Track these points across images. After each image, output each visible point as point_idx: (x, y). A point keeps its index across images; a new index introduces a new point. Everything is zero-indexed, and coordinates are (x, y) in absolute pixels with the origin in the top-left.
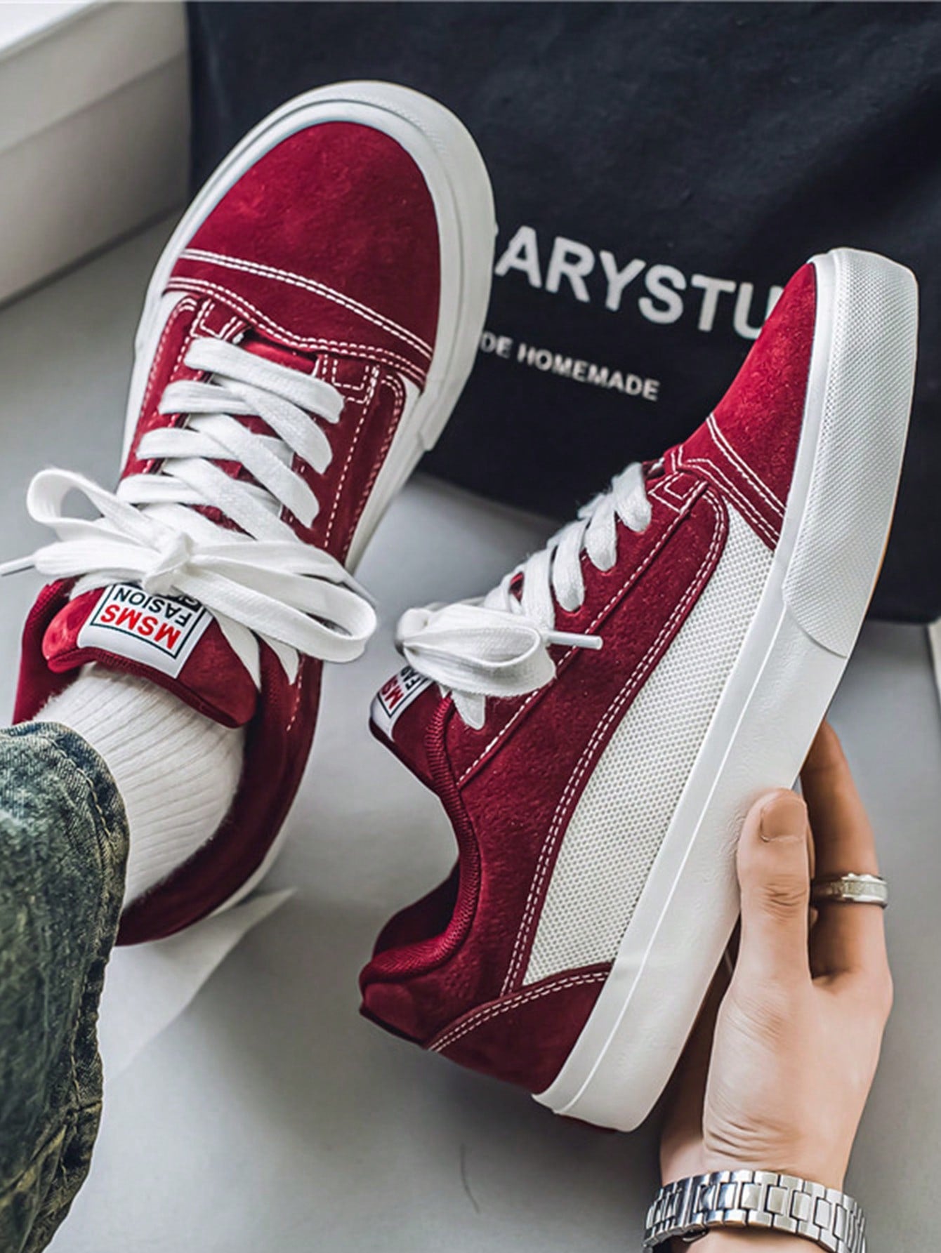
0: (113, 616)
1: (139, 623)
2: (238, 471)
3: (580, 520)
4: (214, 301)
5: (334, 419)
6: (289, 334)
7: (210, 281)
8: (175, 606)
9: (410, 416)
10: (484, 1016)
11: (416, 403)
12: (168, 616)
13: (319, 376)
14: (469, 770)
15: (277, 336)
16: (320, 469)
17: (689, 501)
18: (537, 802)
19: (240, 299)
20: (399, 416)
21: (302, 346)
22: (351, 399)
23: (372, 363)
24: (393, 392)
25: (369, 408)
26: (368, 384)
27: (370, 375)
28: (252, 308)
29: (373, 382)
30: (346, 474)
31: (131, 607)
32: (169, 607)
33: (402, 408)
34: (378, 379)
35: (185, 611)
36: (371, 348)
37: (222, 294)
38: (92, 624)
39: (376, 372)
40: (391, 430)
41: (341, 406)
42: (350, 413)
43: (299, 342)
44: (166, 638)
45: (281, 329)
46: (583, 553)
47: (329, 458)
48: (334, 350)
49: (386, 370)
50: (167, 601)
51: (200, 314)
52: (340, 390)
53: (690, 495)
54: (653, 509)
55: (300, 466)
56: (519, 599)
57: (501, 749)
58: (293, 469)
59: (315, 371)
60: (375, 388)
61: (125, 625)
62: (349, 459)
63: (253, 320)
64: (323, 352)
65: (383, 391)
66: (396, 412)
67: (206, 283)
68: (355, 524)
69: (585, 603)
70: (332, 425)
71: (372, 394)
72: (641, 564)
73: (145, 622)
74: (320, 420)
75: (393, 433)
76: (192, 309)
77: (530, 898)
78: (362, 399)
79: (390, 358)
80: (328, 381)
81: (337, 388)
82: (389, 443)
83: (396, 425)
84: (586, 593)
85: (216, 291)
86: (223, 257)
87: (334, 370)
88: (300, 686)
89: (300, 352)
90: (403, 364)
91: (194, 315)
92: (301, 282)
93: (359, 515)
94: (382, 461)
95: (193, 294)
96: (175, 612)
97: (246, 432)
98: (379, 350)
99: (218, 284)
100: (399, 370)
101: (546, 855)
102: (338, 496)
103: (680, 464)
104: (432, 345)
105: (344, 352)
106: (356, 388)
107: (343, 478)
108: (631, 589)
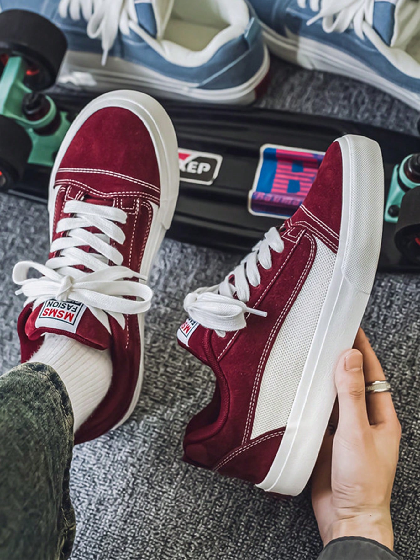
0: (47, 313)
1: (57, 314)
2: (88, 249)
3: (254, 251)
4: (72, 186)
5: (124, 222)
6: (102, 193)
7: (69, 179)
8: (71, 305)
9: (156, 216)
10: (236, 453)
11: (158, 211)
12: (68, 309)
13: (116, 206)
14: (221, 354)
15: (98, 195)
16: (121, 242)
17: (299, 238)
18: (250, 364)
19: (81, 183)
20: (152, 217)
21: (108, 196)
22: (130, 213)
23: (136, 198)
24: (147, 208)
25: (137, 216)
26: (136, 206)
27: (136, 203)
28: (86, 186)
29: (138, 205)
30: (133, 243)
31: (54, 308)
32: (69, 306)
33: (152, 214)
34: (140, 204)
35: (75, 306)
36: (135, 192)
37: (74, 183)
38: (40, 317)
39: (138, 201)
40: (149, 224)
41: (126, 217)
42: (130, 219)
43: (106, 195)
44: (68, 318)
45: (99, 192)
46: (258, 263)
47: (124, 237)
48: (120, 195)
49: (142, 200)
50: (67, 304)
51: (67, 192)
52: (125, 211)
53: (299, 236)
54: (285, 243)
55: (113, 243)
56: (234, 285)
57: (233, 344)
58: (110, 244)
59: (114, 205)
60: (139, 208)
61: (52, 315)
62: (133, 237)
63: (87, 190)
64: (115, 197)
65: (142, 208)
66: (150, 216)
67: (68, 180)
68: (140, 263)
69: (261, 282)
70: (123, 225)
71: (138, 210)
72: (282, 265)
73: (59, 313)
74: (118, 224)
75: (150, 224)
76: (63, 191)
77: (251, 403)
78: (134, 212)
79: (143, 195)
80: (120, 208)
81: (124, 210)
82: (149, 229)
83: (151, 221)
84: (261, 279)
85: (72, 182)
86: (73, 169)
87: (121, 203)
88: (128, 330)
89: (107, 199)
90: (149, 196)
91: (65, 193)
92: (103, 172)
93: (141, 259)
94: (147, 236)
95: (64, 185)
96: (71, 307)
97: (90, 233)
98: (138, 192)
99: (72, 179)
100: (147, 199)
101: (256, 385)
102: (131, 252)
103: (291, 224)
104: (159, 187)
105: (124, 195)
106: (131, 209)
107: (132, 245)
108: (279, 275)
